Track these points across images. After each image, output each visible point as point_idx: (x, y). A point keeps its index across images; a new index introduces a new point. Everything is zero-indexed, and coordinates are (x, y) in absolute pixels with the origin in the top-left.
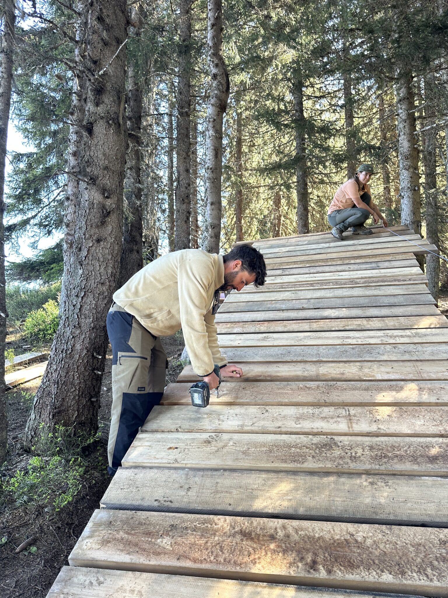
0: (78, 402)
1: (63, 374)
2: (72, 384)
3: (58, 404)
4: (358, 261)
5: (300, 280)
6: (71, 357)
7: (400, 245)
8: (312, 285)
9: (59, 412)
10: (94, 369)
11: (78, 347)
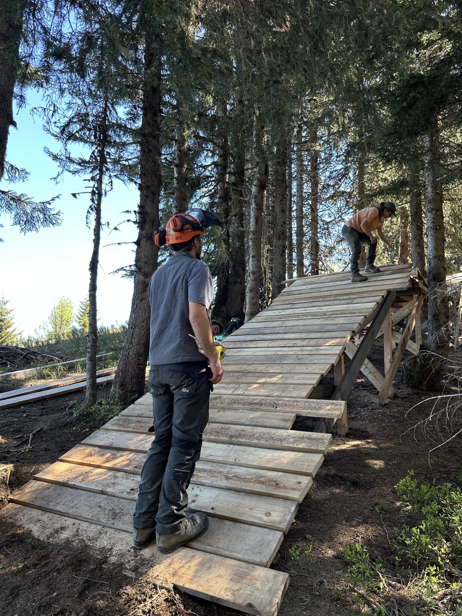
0: (131, 381)
1: (124, 366)
2: (128, 371)
3: (122, 381)
4: (345, 297)
5: (296, 312)
6: (128, 358)
7: (386, 283)
8: (298, 316)
9: (122, 385)
10: (139, 365)
11: (131, 353)
